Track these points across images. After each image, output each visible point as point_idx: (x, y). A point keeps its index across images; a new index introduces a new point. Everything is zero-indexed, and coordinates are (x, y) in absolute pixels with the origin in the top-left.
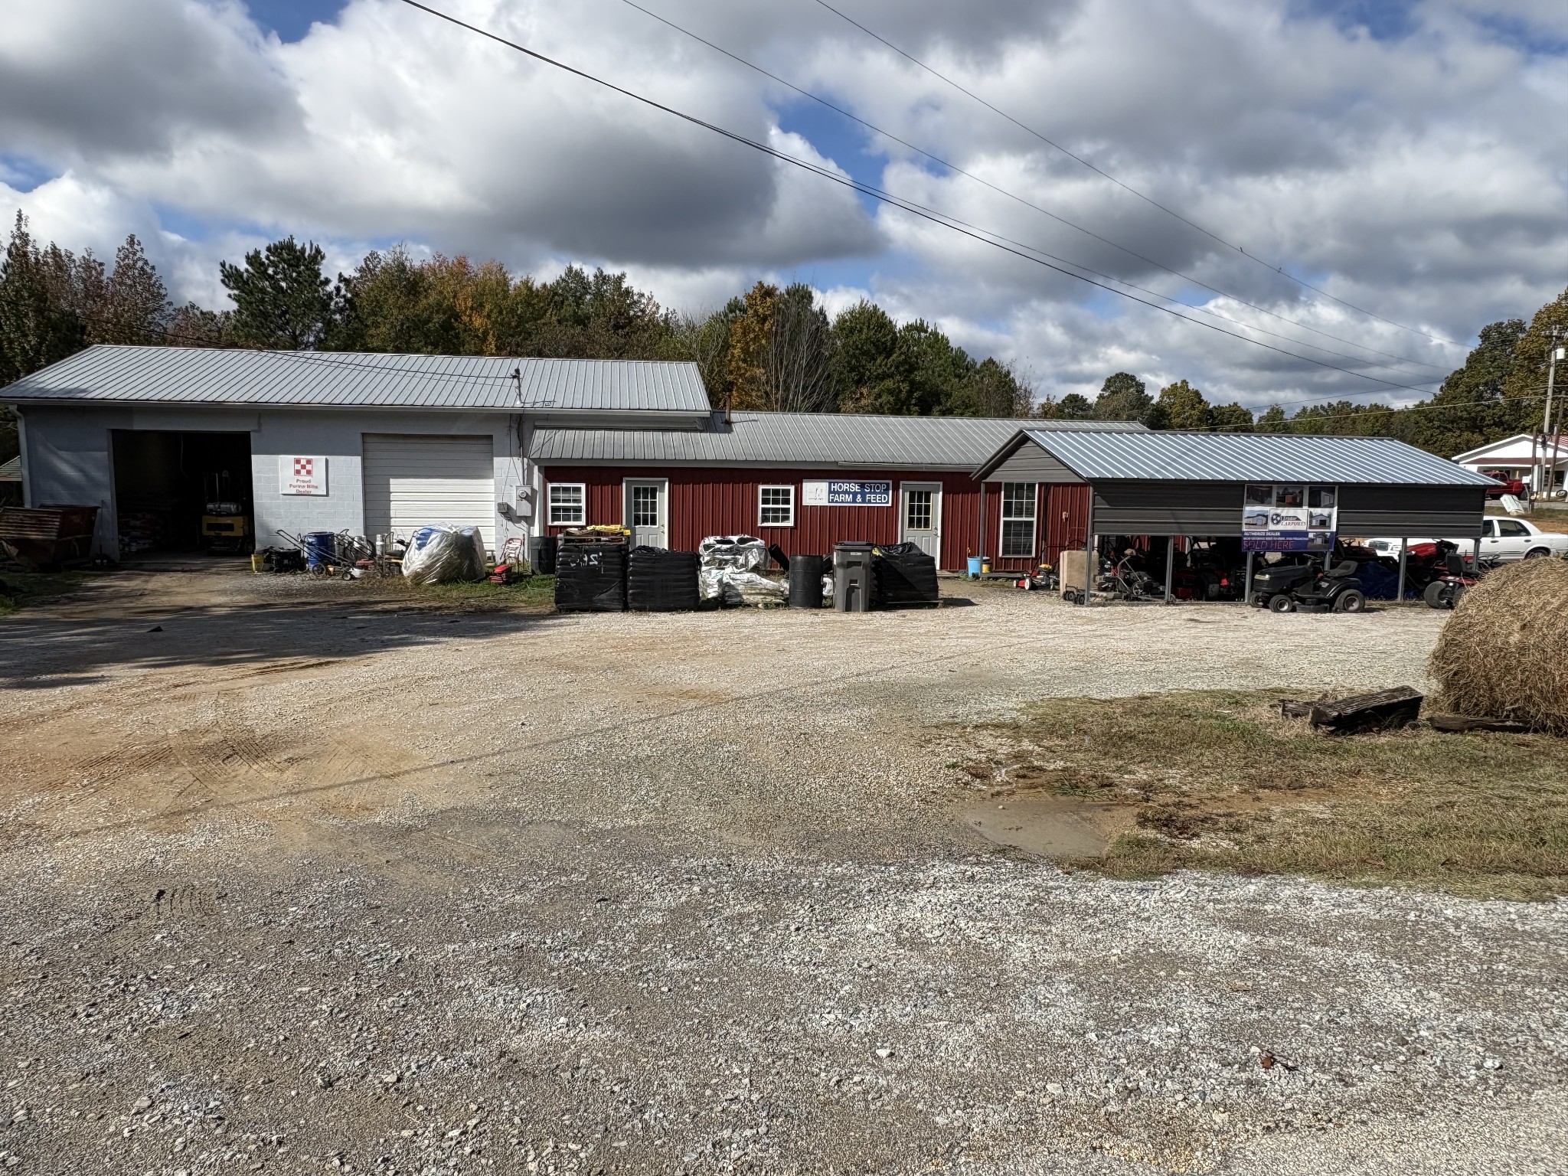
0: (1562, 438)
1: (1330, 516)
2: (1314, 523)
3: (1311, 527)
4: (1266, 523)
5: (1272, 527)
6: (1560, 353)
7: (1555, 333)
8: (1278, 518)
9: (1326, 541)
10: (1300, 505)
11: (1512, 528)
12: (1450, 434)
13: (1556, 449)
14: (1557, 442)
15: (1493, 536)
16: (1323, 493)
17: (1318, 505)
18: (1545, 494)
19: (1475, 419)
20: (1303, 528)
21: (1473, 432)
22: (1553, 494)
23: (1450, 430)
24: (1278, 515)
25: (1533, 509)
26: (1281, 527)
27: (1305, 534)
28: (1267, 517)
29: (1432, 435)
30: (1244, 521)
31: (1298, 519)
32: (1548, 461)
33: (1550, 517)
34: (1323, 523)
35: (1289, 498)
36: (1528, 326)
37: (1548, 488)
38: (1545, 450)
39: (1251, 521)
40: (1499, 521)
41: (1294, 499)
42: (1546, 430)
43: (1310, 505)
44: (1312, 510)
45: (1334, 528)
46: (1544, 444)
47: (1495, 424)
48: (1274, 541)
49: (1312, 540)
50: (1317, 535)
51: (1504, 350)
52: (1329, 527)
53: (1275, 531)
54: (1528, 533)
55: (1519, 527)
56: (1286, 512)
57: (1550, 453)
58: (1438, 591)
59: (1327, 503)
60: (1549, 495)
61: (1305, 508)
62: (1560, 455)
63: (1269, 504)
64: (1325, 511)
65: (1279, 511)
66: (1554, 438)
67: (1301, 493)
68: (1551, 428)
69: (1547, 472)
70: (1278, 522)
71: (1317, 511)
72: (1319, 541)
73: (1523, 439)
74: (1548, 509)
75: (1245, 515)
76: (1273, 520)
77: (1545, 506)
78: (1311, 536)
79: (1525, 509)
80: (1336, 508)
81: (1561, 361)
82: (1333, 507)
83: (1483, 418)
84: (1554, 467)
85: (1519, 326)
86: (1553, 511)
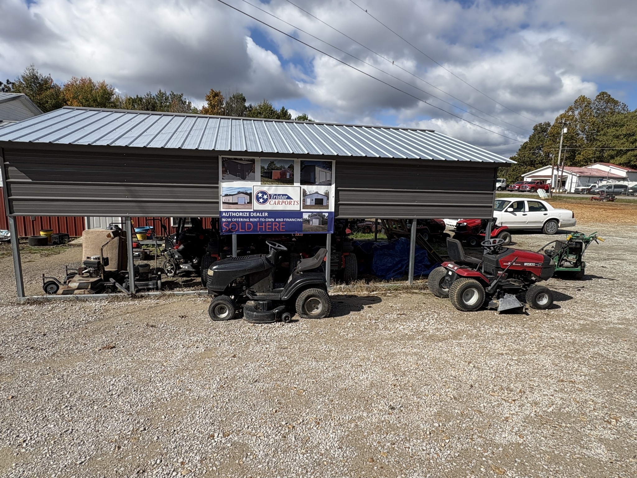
0: (565, 167)
1: (327, 195)
2: (308, 202)
3: (305, 207)
4: (250, 202)
5: (257, 206)
6: (565, 130)
7: (563, 122)
8: (264, 197)
9: (324, 222)
10: (290, 182)
11: (536, 206)
12: (522, 167)
13: (563, 172)
14: (563, 169)
15: (524, 211)
16: (317, 169)
17: (312, 183)
18: (558, 191)
19: (532, 161)
20: (296, 207)
21: (531, 167)
22: (561, 191)
23: (523, 166)
24: (264, 193)
25: (551, 196)
26: (268, 206)
27: (299, 214)
28: (250, 195)
29: (516, 168)
30: (222, 199)
31: (289, 198)
32: (559, 177)
33: (559, 200)
34: (319, 202)
35: (276, 174)
36: (552, 124)
37: (559, 188)
38: (558, 171)
39: (230, 199)
40: (528, 201)
41: (283, 174)
42: (559, 163)
43: (303, 182)
44: (305, 187)
45: (332, 208)
46: (558, 169)
47: (540, 163)
48: (261, 223)
49: (308, 221)
50: (314, 215)
51: (543, 134)
52: (327, 207)
53: (261, 212)
54: (546, 210)
55: (541, 205)
56: (273, 189)
57: (560, 173)
58: (438, 279)
59: (323, 180)
60: (559, 191)
61: (297, 184)
62: (564, 174)
63: (253, 179)
64: (321, 189)
65: (265, 188)
66: (562, 167)
67: (292, 168)
68: (561, 163)
69: (559, 182)
70: (265, 201)
71: (310, 189)
72: (316, 222)
73: (549, 167)
74: (559, 196)
75: (223, 192)
76: (258, 199)
77: (557, 195)
78: (305, 216)
79: (548, 196)
80: (333, 186)
81: (566, 133)
82: (330, 184)
83: (535, 161)
84: (562, 179)
85: (549, 124)
86: (561, 197)
